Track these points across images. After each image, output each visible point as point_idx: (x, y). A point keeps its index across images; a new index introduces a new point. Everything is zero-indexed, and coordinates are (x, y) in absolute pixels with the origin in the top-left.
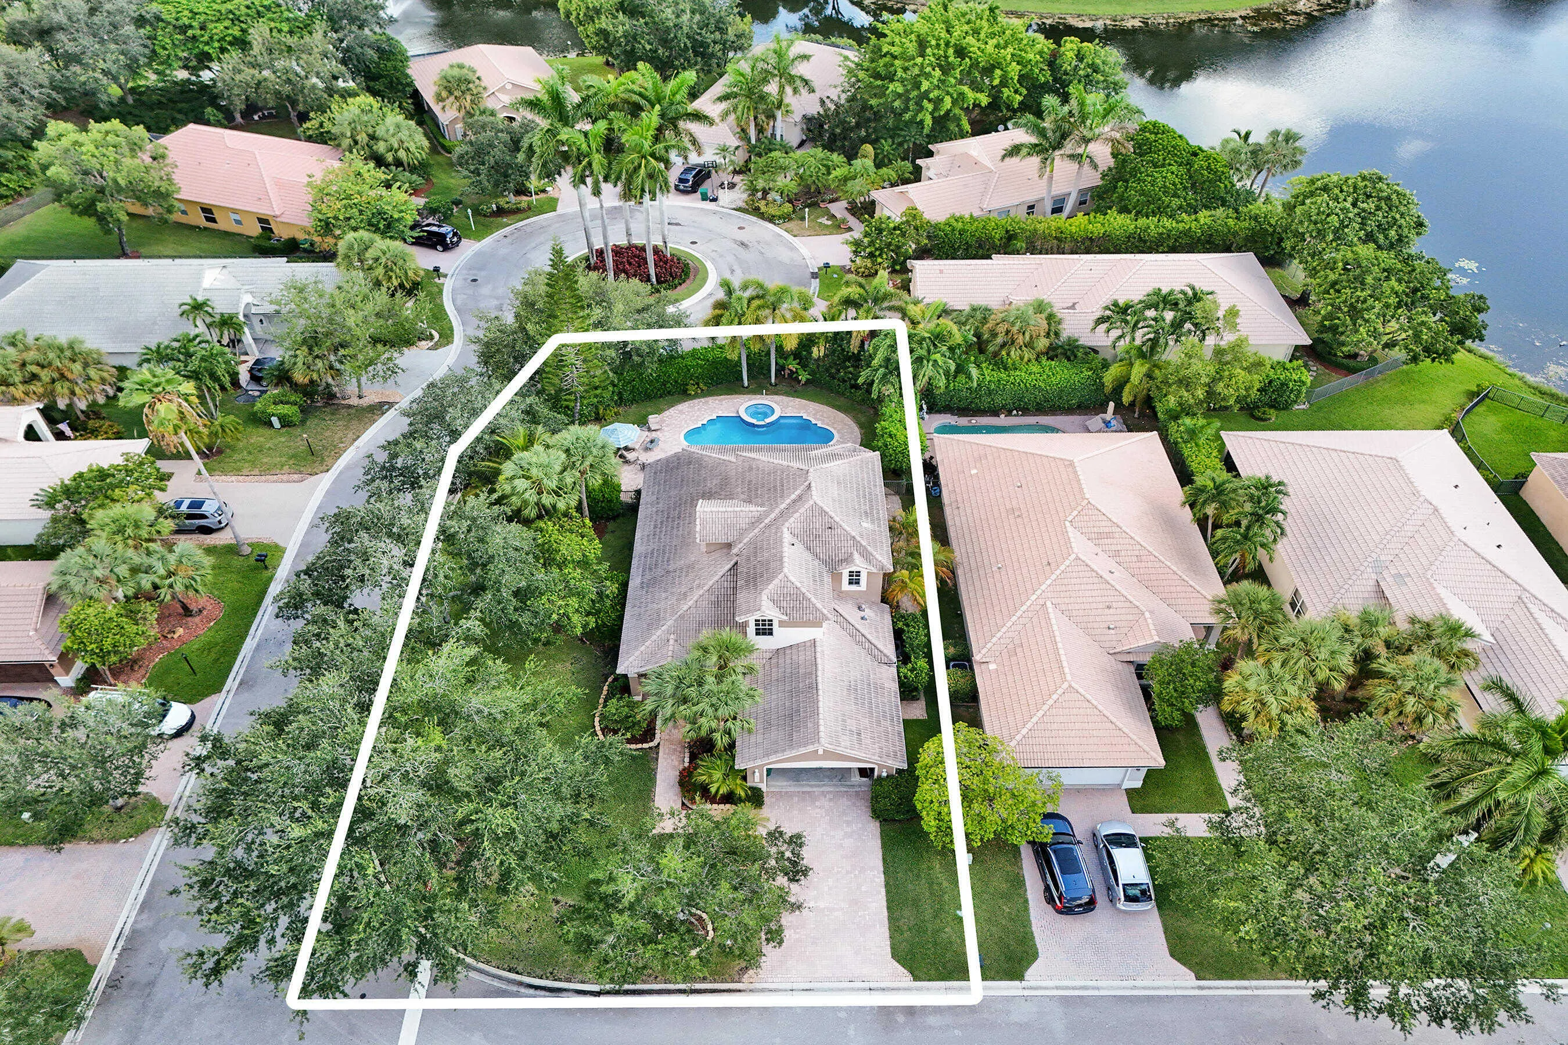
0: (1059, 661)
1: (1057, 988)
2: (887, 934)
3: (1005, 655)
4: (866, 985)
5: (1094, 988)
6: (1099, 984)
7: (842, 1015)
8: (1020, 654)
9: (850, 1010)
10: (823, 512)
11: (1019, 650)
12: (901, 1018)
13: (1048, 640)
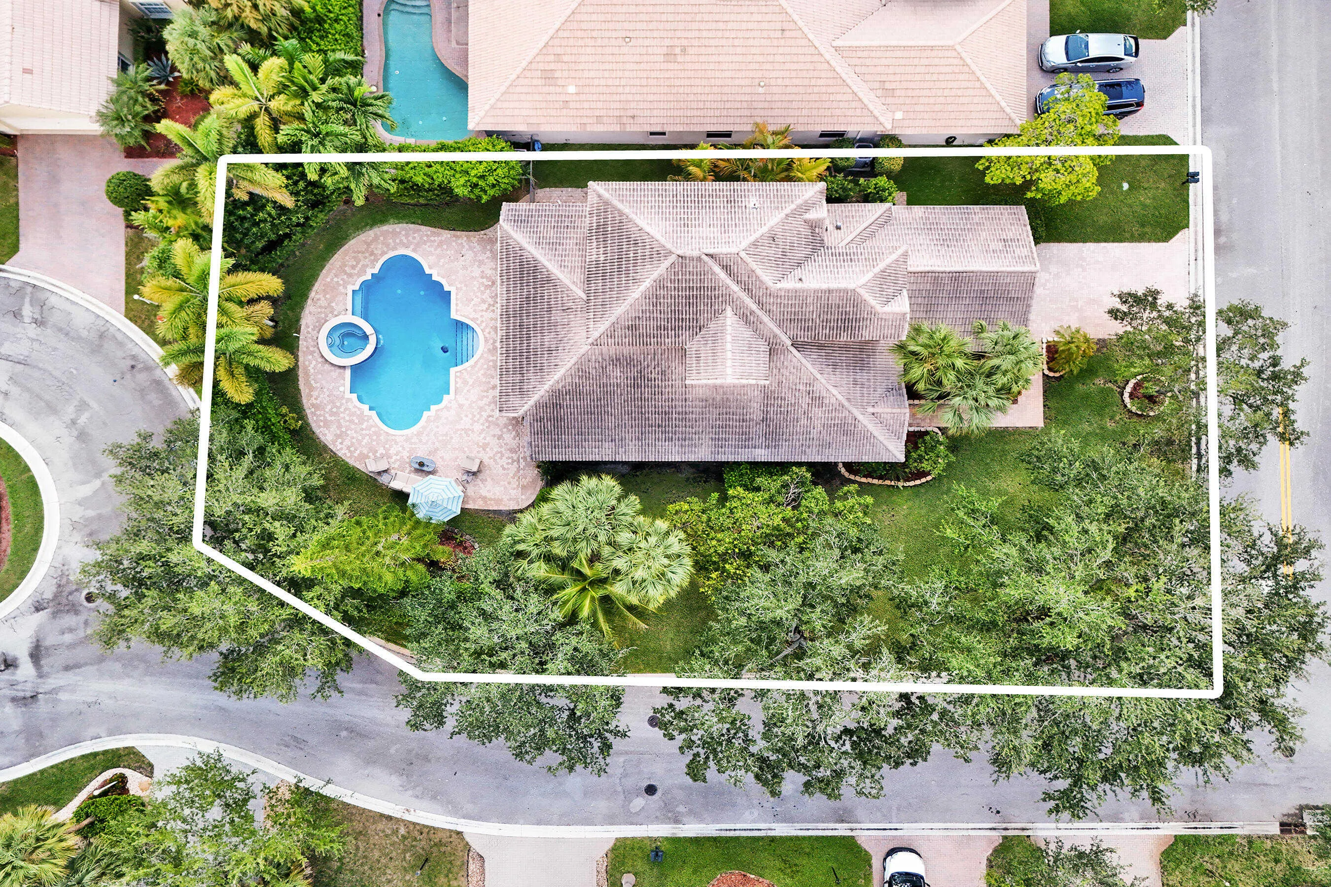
0: (923, 48)
1: (1194, 126)
2: (1146, 244)
3: (889, 100)
4: (1192, 262)
5: (1194, 100)
6: (1190, 94)
7: (1220, 280)
8: (893, 85)
9: (1217, 274)
10: (755, 244)
11: (887, 86)
12: (1223, 240)
13: (888, 54)
